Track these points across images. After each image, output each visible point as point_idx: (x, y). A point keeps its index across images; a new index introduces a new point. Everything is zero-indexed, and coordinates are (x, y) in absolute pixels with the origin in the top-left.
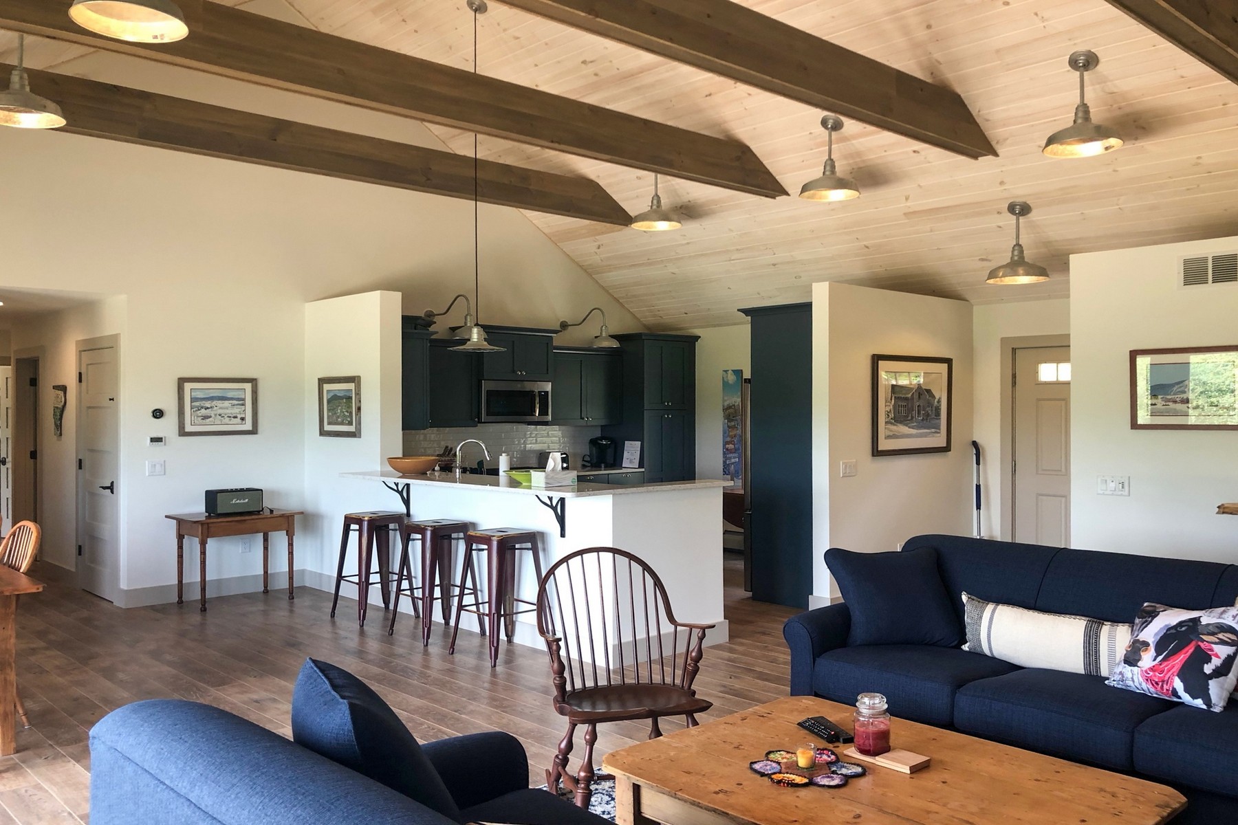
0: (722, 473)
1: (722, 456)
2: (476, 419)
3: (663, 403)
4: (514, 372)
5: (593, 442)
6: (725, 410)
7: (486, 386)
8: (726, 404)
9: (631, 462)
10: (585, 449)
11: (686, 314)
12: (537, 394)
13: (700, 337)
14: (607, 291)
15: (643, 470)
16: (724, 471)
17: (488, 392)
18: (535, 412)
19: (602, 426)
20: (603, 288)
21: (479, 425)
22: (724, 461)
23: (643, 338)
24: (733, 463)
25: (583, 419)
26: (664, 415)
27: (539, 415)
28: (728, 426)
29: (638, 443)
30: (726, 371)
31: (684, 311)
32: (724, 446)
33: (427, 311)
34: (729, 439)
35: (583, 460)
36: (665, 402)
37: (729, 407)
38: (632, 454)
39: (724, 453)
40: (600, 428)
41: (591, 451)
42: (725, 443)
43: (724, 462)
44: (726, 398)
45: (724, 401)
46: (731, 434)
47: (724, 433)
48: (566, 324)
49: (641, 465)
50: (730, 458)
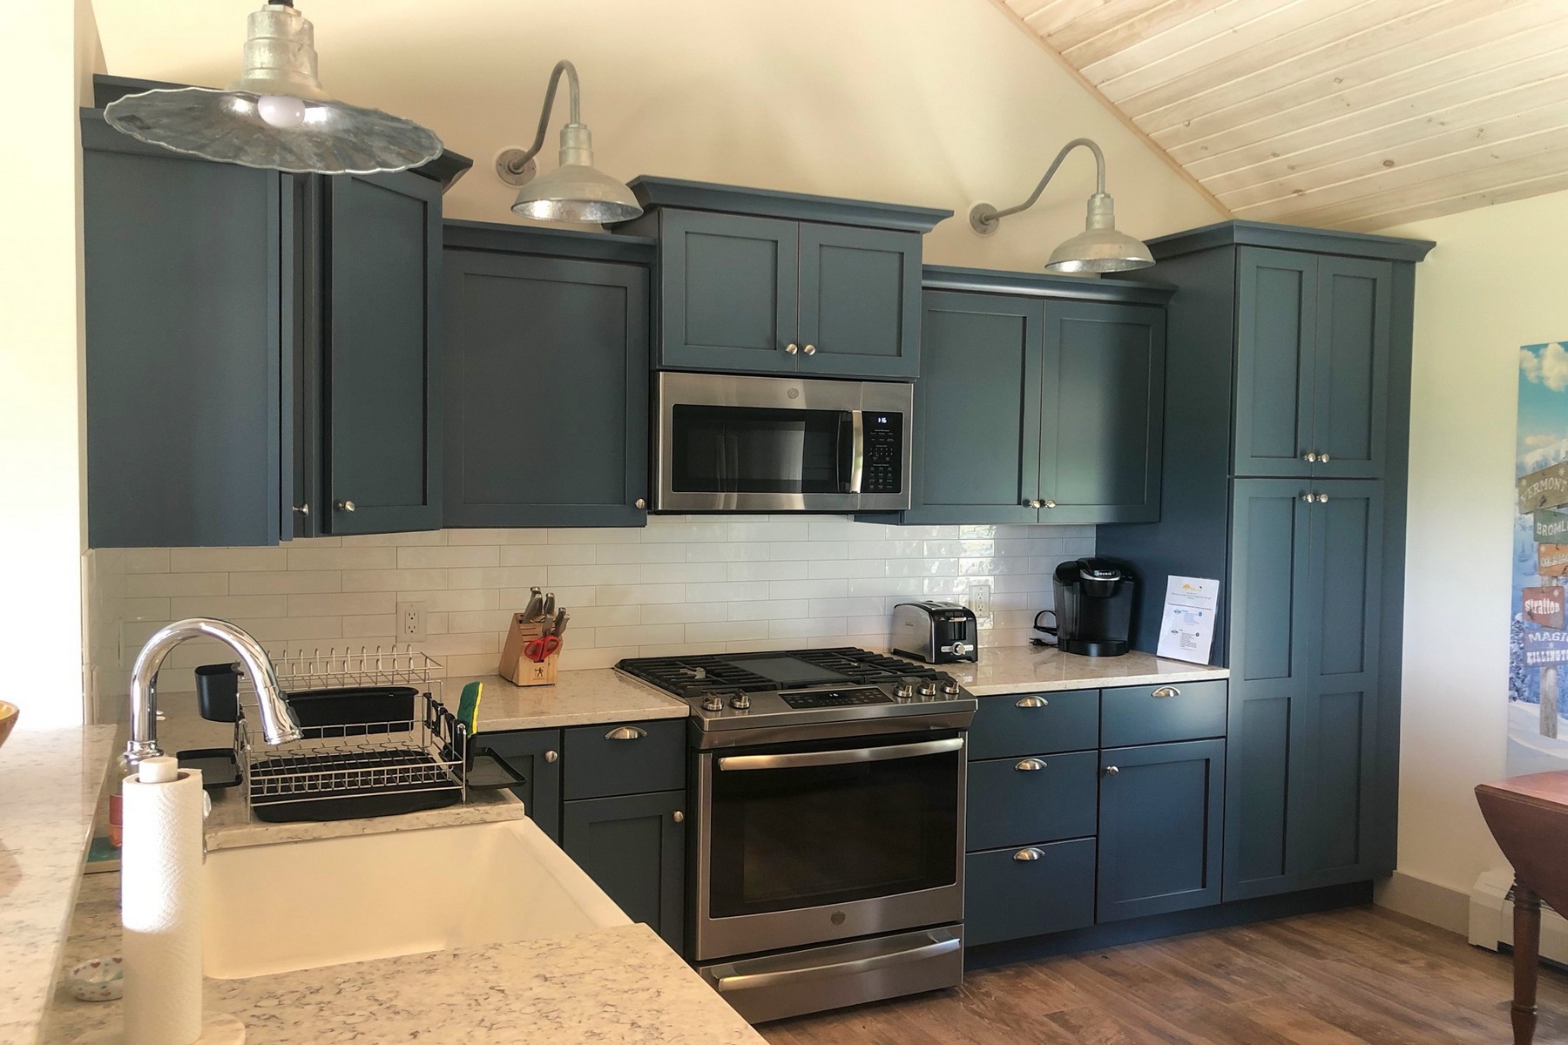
0: (1504, 690)
1: (1508, 635)
2: (640, 503)
3: (1298, 454)
4: (775, 344)
5: (1067, 574)
6: (1526, 479)
7: (674, 390)
8: (1532, 460)
9: (1186, 641)
10: (1043, 594)
11: (1389, 163)
12: (858, 422)
13: (1433, 244)
14: (1127, 121)
15: (1224, 673)
16: (1513, 686)
17: (680, 412)
18: (847, 478)
19: (1098, 526)
20: (1113, 108)
21: (650, 518)
22: (1513, 654)
23: (1237, 238)
24: (1554, 665)
25: (1027, 503)
26: (1302, 494)
27: (864, 489)
28: (1537, 538)
29: (1212, 586)
30: (1536, 349)
31: (1377, 155)
32: (1517, 606)
33: (504, 153)
34: (1537, 581)
35: (1036, 627)
36: (1304, 453)
37: (1544, 472)
38: (1189, 619)
39: (1518, 629)
40: (1093, 533)
41: (1059, 600)
42: (1522, 594)
43: (1518, 660)
44: (1529, 441)
45: (1521, 448)
46: (1547, 563)
47: (1520, 558)
48: (988, 213)
49: (1219, 655)
50: (1541, 646)
